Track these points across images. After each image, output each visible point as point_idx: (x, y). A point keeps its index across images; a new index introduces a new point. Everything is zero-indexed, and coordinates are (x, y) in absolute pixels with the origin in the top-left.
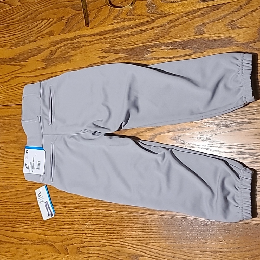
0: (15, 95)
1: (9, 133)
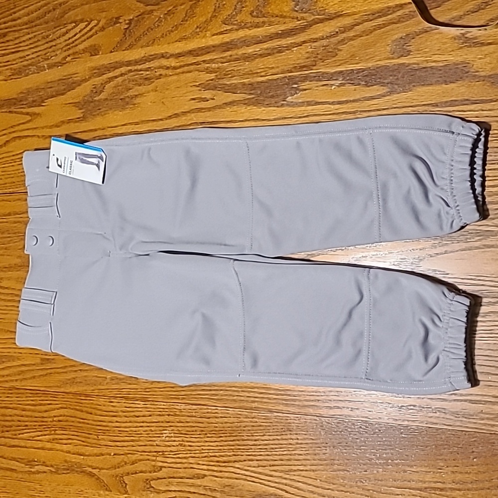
0: (19, 173)
1: (6, 249)
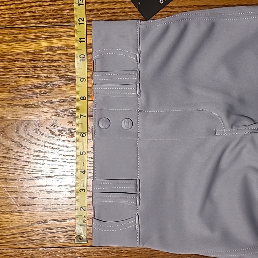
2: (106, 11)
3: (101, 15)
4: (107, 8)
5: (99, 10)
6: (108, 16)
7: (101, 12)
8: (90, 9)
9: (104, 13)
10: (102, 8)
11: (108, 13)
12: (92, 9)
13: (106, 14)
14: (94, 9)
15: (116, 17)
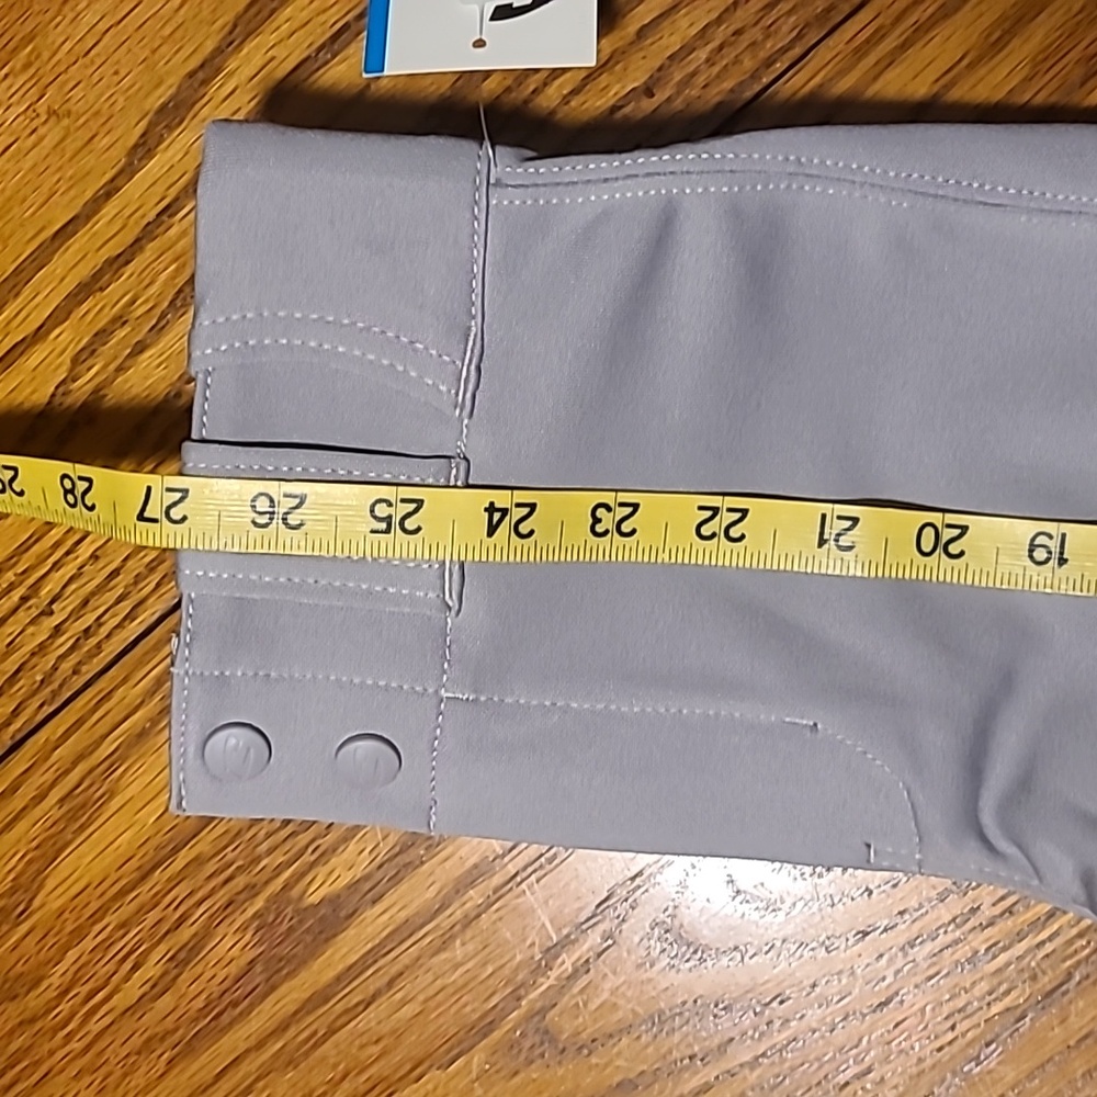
2: (721, 33)
3: (716, 69)
4: (714, 15)
5: (687, 49)
6: (754, 44)
7: (702, 54)
8: (645, 83)
9: (721, 47)
10: (694, 30)
11: (738, 33)
12: (651, 77)
13: (731, 44)
14: (660, 69)
15: (793, 19)
